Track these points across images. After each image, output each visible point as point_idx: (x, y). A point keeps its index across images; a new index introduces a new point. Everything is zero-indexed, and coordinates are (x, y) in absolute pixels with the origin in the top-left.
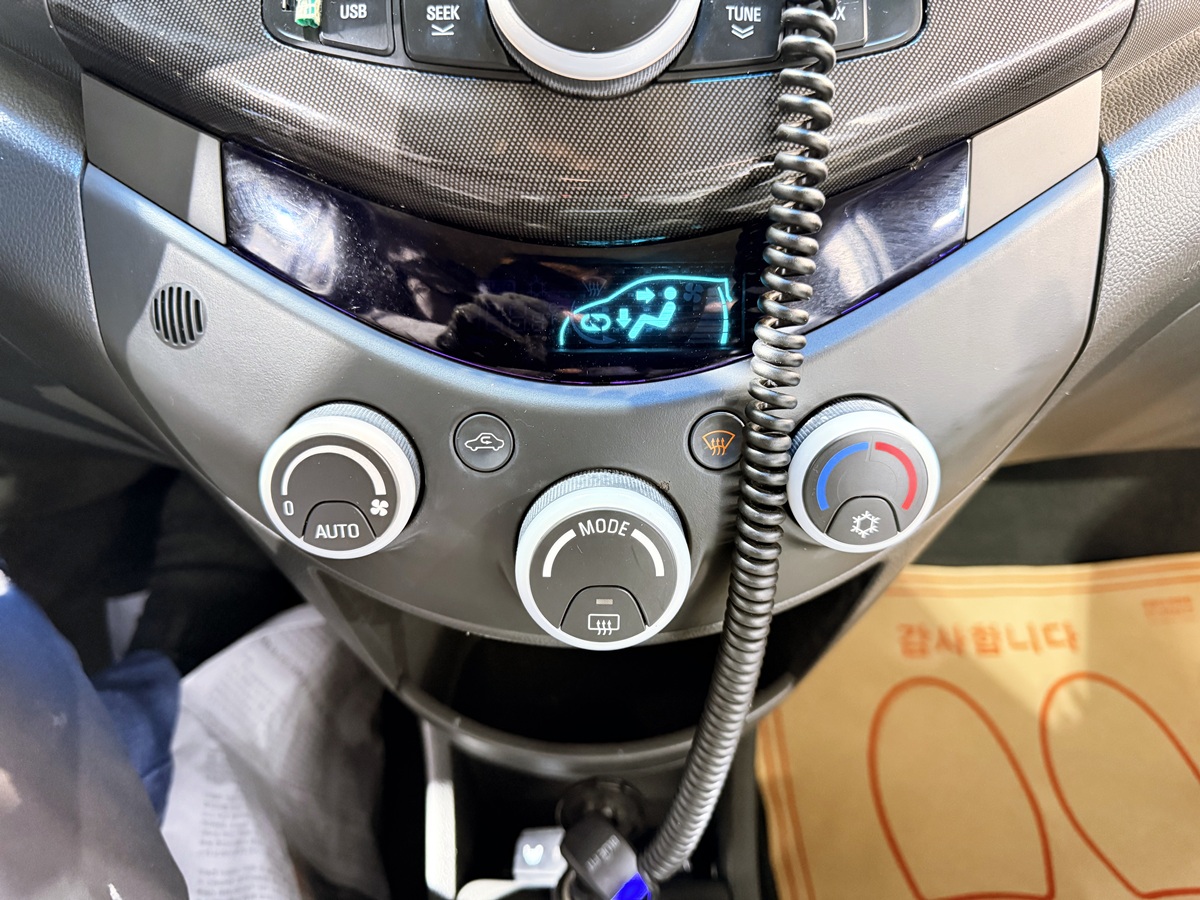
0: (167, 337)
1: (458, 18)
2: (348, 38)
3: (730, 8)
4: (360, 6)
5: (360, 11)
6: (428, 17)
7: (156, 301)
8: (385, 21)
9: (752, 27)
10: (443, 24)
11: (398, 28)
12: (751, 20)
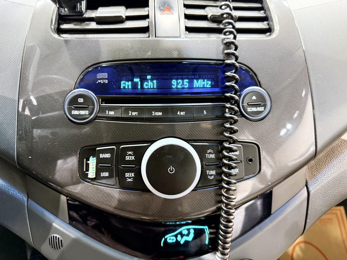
0: (53, 247)
1: (134, 176)
2: (104, 181)
3: (207, 171)
4: (107, 173)
5: (107, 174)
6: (126, 176)
7: (49, 239)
8: (113, 177)
9: (213, 176)
10: (130, 178)
11: (117, 178)
12: (213, 174)
